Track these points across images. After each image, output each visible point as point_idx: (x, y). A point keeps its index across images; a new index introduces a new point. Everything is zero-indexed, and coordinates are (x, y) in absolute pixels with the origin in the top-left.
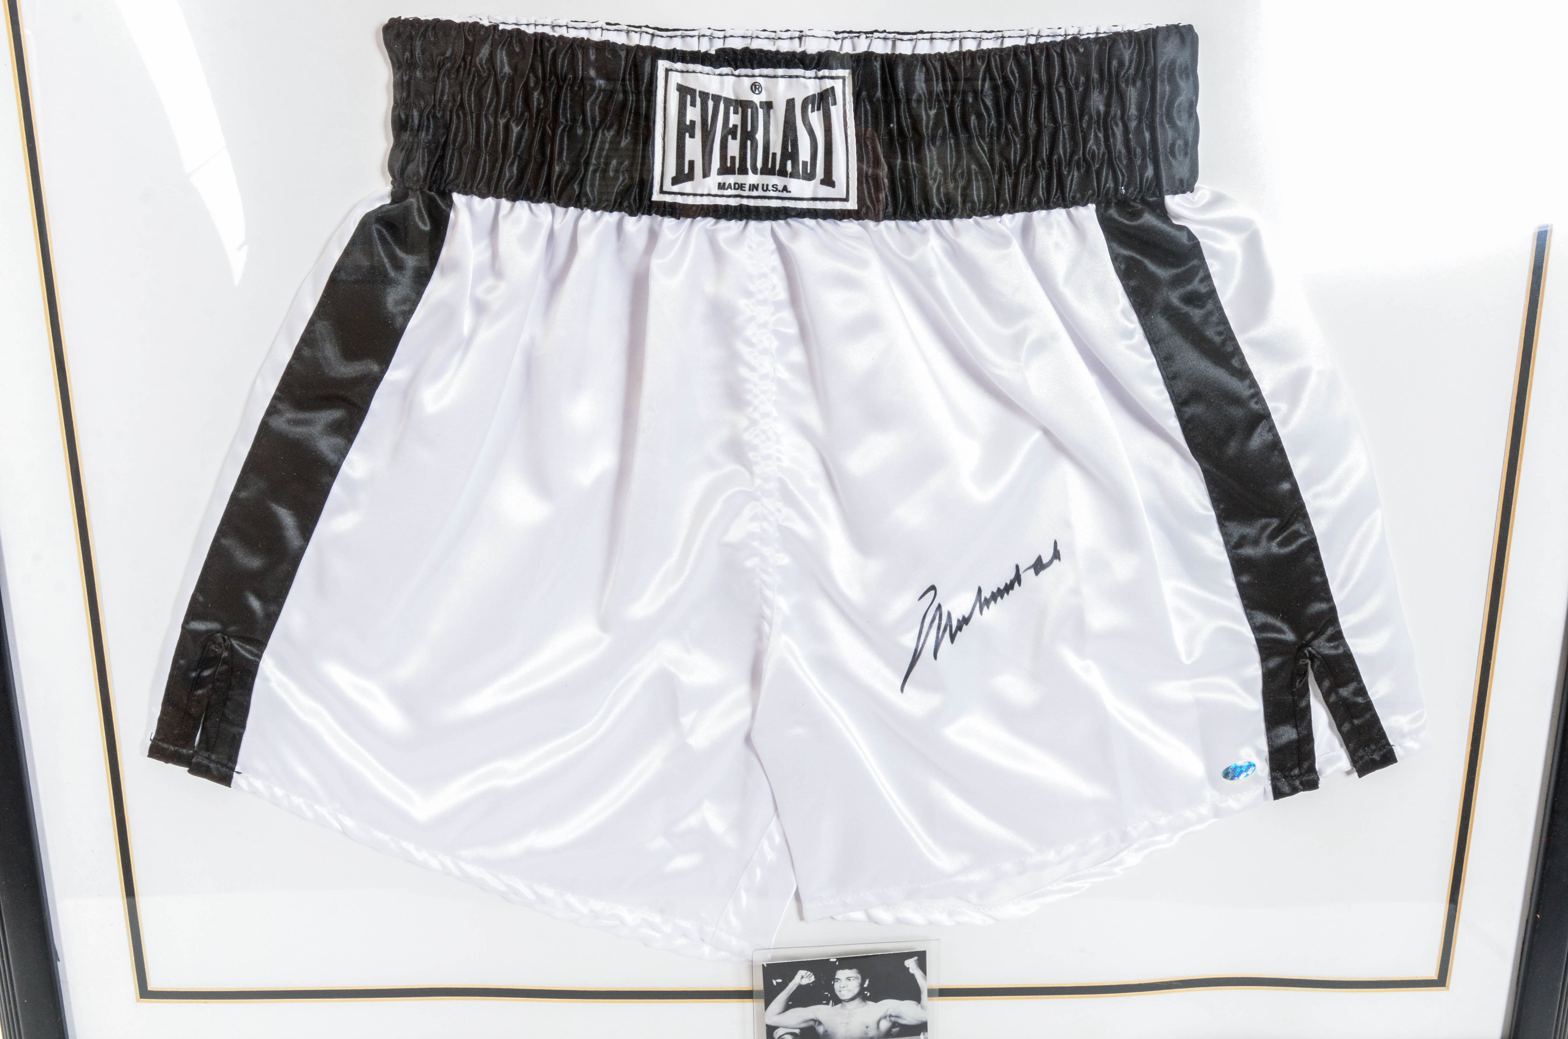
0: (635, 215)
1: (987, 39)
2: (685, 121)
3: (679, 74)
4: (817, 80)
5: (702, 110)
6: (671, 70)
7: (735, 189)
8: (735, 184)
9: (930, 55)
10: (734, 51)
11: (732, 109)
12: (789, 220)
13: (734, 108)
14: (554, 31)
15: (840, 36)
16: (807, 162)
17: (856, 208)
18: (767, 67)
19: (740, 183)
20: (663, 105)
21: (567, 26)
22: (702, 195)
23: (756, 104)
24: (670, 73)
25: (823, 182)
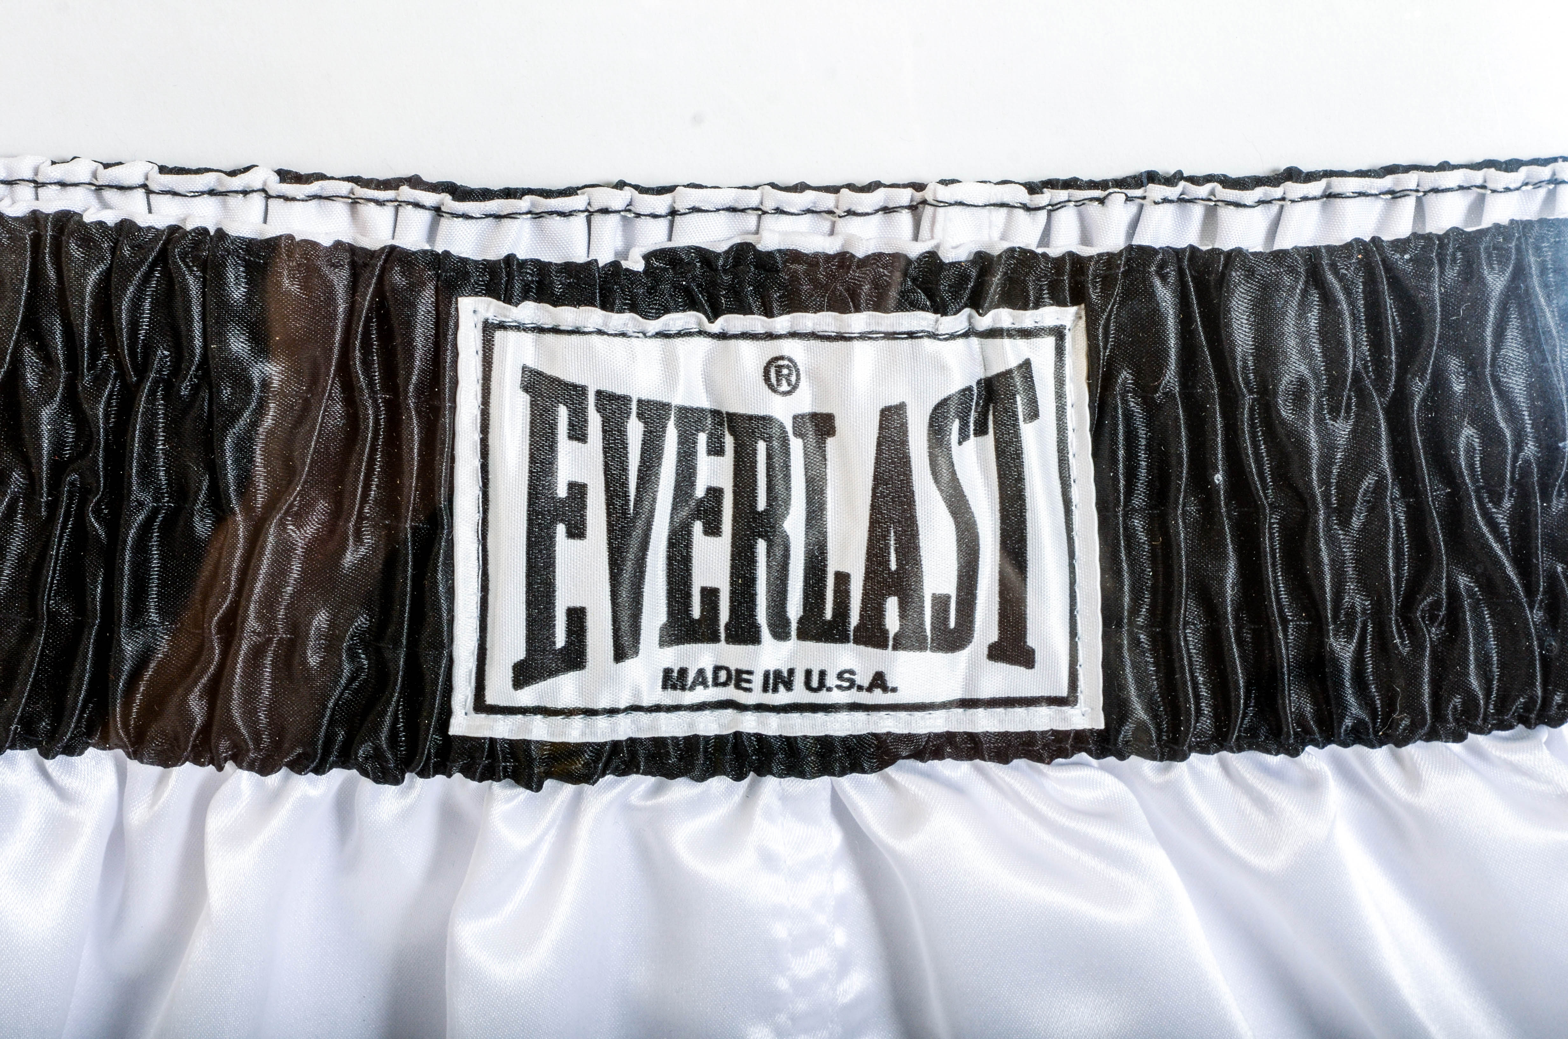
0: (397, 781)
1: (1507, 190)
2: (552, 486)
3: (530, 337)
4: (974, 341)
5: (606, 450)
6: (502, 326)
7: (716, 684)
8: (717, 669)
9: (1330, 249)
10: (704, 256)
11: (702, 439)
12: (890, 770)
13: (711, 436)
14: (105, 206)
15: (1047, 197)
16: (949, 597)
17: (1102, 726)
18: (818, 309)
19: (733, 668)
20: (477, 437)
21: (144, 186)
22: (612, 712)
23: (782, 427)
24: (499, 335)
25: (996, 653)
